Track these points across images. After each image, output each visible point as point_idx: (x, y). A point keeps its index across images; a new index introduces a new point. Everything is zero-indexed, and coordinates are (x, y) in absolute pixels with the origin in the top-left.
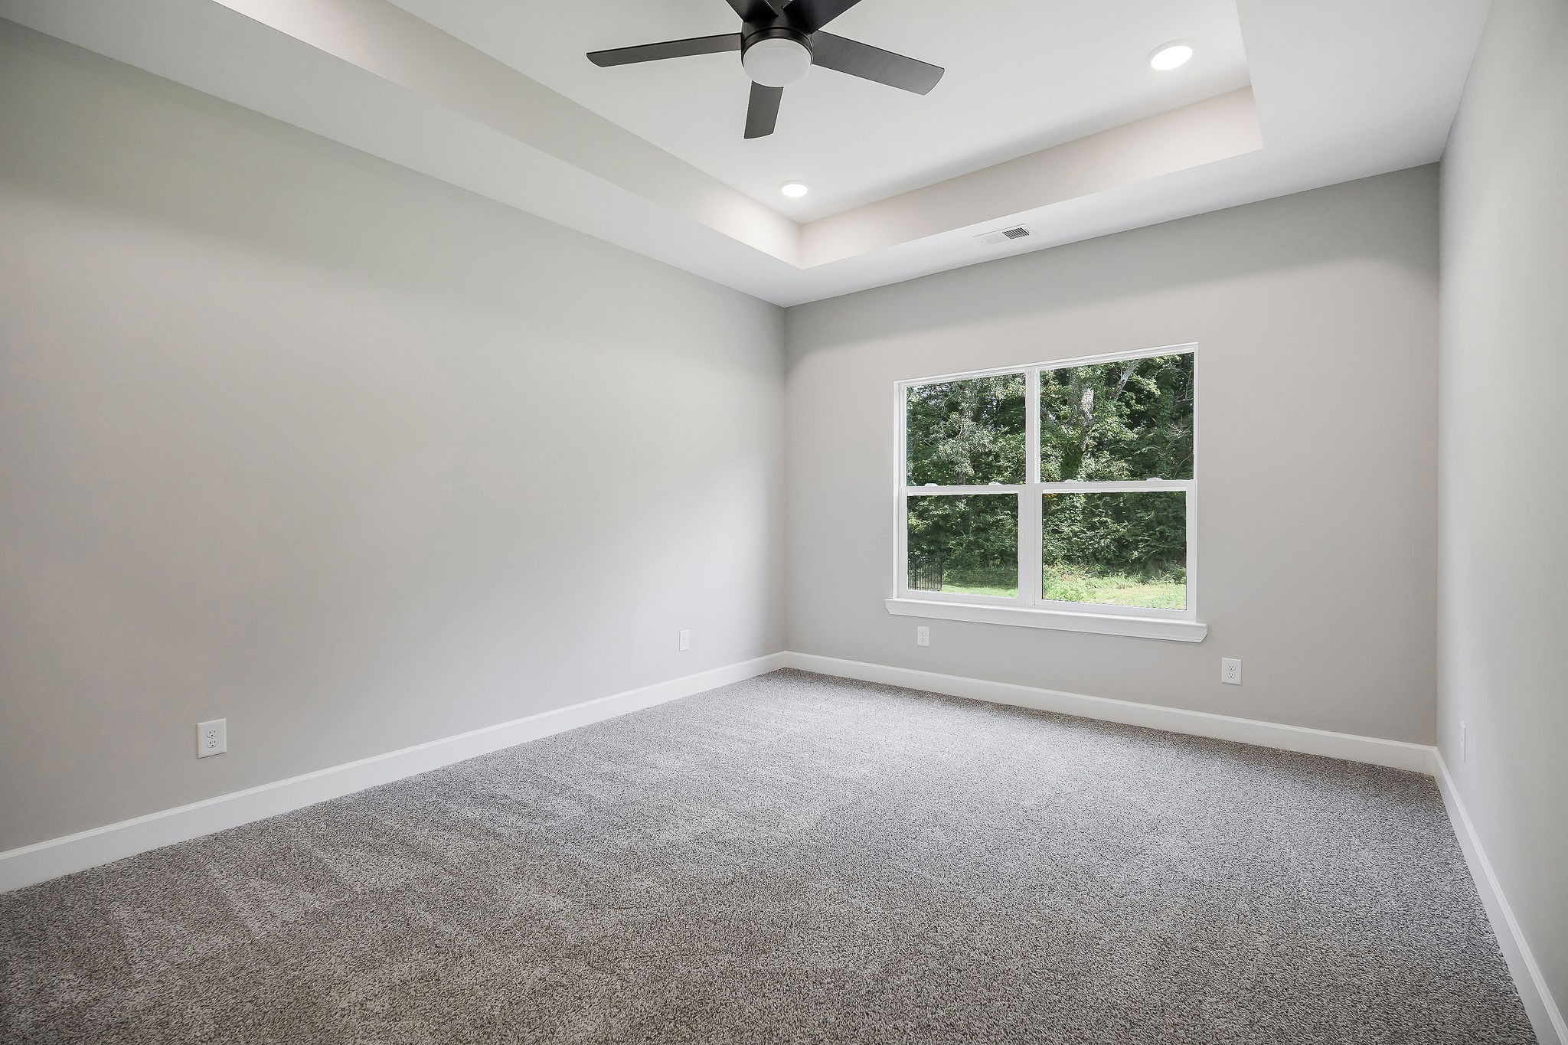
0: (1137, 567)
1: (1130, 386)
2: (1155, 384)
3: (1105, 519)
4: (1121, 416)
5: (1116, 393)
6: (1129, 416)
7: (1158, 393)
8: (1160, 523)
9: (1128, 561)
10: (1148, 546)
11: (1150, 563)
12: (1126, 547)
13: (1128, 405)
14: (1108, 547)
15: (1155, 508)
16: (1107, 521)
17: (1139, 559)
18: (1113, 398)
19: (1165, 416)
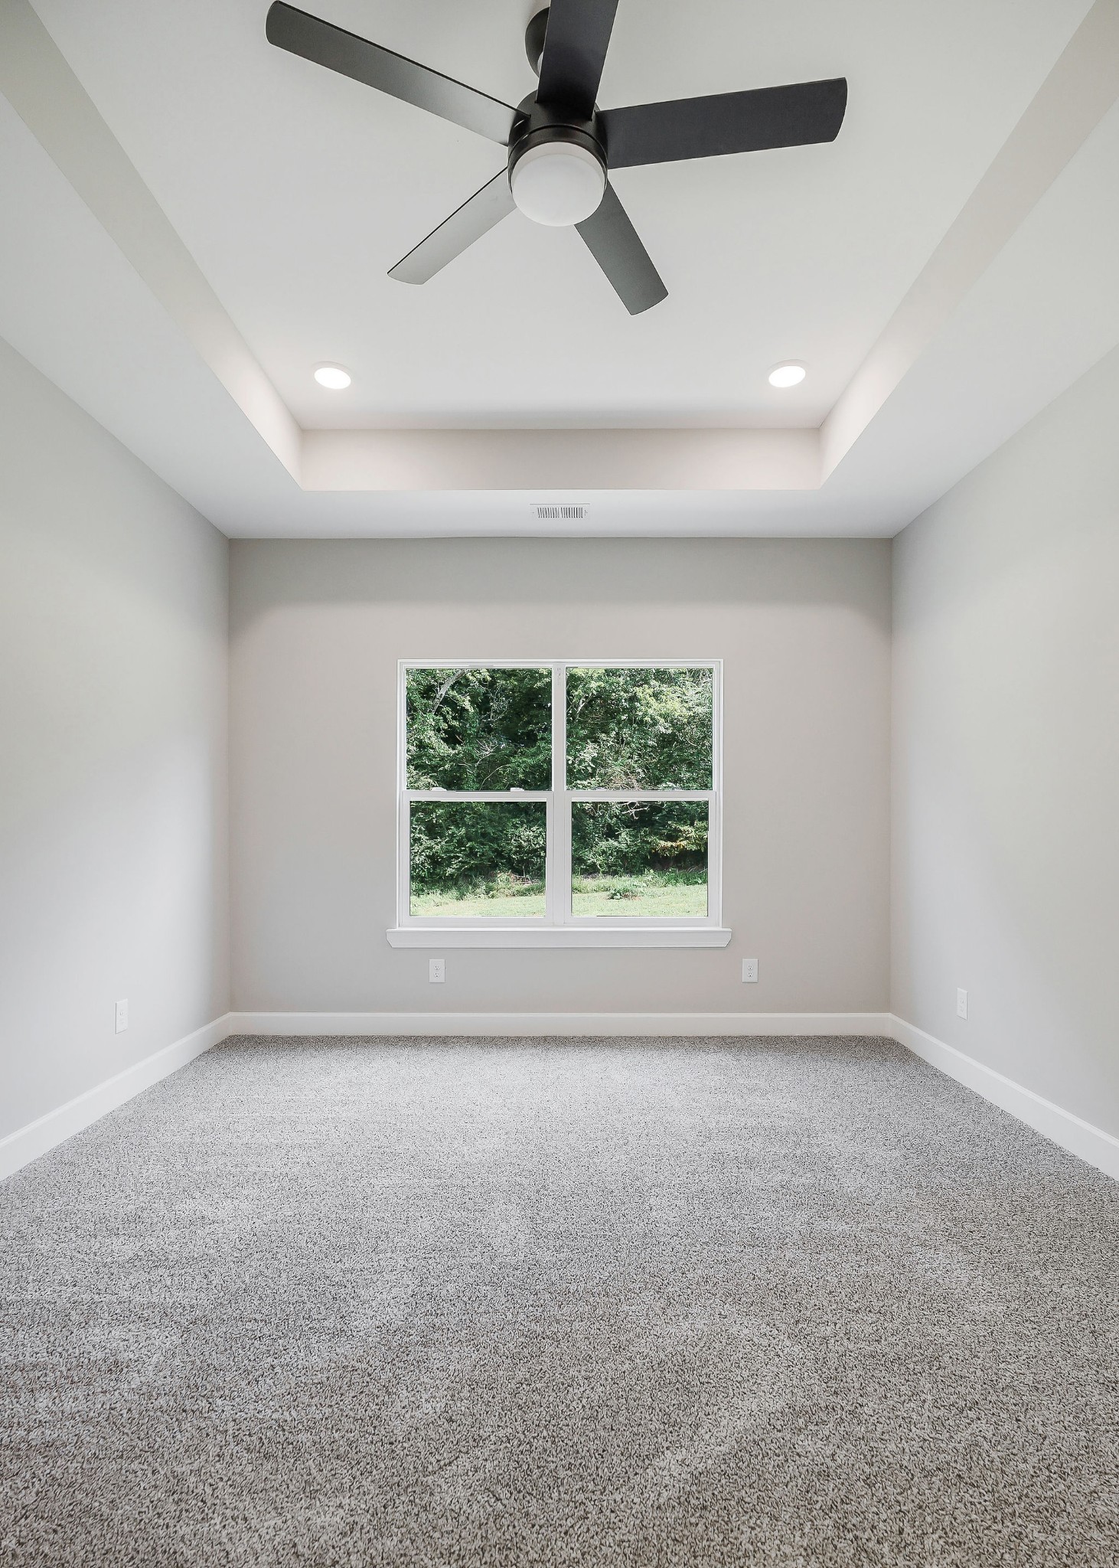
0: (450, 883)
1: (447, 701)
2: (469, 701)
3: (419, 836)
4: (439, 730)
5: (433, 706)
6: (446, 732)
7: (471, 710)
8: (469, 840)
9: (441, 878)
10: (459, 862)
11: (461, 879)
12: (440, 864)
13: (445, 720)
14: (422, 863)
15: (465, 824)
16: (420, 838)
17: (452, 875)
18: (430, 711)
19: (471, 734)
